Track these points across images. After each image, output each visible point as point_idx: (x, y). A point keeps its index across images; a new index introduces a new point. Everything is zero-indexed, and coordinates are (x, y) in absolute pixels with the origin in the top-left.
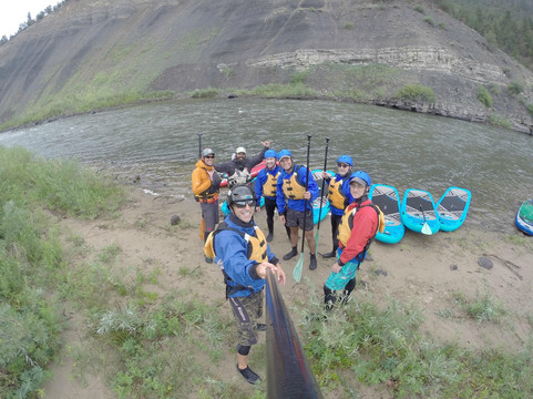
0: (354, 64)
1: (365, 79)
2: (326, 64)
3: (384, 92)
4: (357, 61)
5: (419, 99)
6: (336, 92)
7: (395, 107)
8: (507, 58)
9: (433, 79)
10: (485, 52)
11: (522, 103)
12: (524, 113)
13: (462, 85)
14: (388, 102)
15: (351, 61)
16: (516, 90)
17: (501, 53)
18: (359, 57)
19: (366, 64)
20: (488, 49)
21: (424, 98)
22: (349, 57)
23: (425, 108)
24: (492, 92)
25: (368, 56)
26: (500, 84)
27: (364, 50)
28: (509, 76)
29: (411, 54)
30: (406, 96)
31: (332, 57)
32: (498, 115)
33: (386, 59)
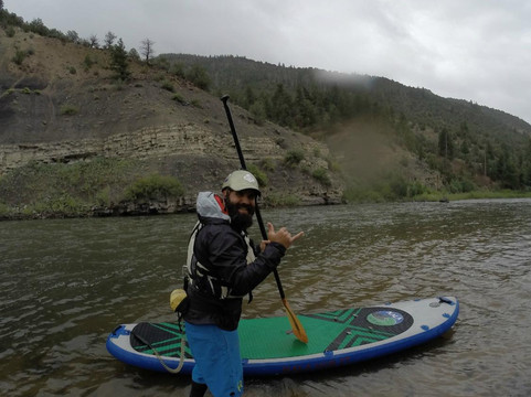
0: (71, 163)
1: (82, 182)
2: (32, 166)
3: (110, 195)
4: (75, 157)
5: (158, 194)
6: (40, 206)
7: (126, 214)
8: (280, 129)
9: (179, 165)
10: (252, 126)
11: (305, 172)
12: (311, 181)
13: (221, 166)
14: (116, 209)
15: (66, 160)
16: (296, 158)
17: (271, 125)
18: (77, 151)
19: (88, 161)
20: (255, 123)
21: (166, 192)
22: (64, 152)
23: (171, 206)
24: (266, 169)
25: (90, 149)
26: (274, 158)
27: (85, 141)
28: (284, 147)
29: (147, 138)
30: (139, 196)
31: (40, 155)
32: (279, 194)
33: (116, 150)
